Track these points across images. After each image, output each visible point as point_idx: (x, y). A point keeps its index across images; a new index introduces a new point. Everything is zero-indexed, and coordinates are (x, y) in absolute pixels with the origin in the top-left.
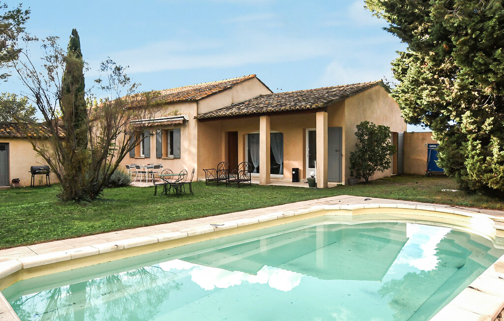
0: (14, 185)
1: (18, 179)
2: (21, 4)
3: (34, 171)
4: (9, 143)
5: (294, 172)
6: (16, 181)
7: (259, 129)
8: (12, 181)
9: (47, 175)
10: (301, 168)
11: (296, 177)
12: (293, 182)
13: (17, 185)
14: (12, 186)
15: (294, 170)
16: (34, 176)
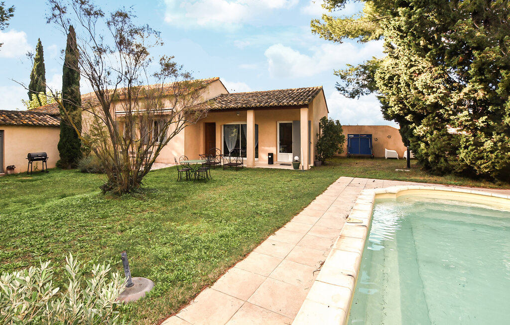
0: (9, 172)
1: (13, 166)
2: (3, 3)
3: (31, 158)
4: (3, 131)
5: (270, 157)
6: (11, 168)
7: (246, 120)
8: (7, 168)
9: (43, 162)
10: (275, 153)
11: (271, 161)
12: (269, 164)
13: (12, 172)
14: (7, 173)
15: (269, 154)
16: (31, 163)
